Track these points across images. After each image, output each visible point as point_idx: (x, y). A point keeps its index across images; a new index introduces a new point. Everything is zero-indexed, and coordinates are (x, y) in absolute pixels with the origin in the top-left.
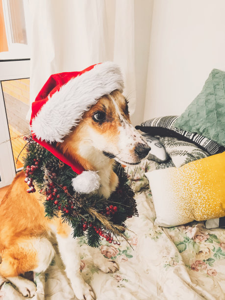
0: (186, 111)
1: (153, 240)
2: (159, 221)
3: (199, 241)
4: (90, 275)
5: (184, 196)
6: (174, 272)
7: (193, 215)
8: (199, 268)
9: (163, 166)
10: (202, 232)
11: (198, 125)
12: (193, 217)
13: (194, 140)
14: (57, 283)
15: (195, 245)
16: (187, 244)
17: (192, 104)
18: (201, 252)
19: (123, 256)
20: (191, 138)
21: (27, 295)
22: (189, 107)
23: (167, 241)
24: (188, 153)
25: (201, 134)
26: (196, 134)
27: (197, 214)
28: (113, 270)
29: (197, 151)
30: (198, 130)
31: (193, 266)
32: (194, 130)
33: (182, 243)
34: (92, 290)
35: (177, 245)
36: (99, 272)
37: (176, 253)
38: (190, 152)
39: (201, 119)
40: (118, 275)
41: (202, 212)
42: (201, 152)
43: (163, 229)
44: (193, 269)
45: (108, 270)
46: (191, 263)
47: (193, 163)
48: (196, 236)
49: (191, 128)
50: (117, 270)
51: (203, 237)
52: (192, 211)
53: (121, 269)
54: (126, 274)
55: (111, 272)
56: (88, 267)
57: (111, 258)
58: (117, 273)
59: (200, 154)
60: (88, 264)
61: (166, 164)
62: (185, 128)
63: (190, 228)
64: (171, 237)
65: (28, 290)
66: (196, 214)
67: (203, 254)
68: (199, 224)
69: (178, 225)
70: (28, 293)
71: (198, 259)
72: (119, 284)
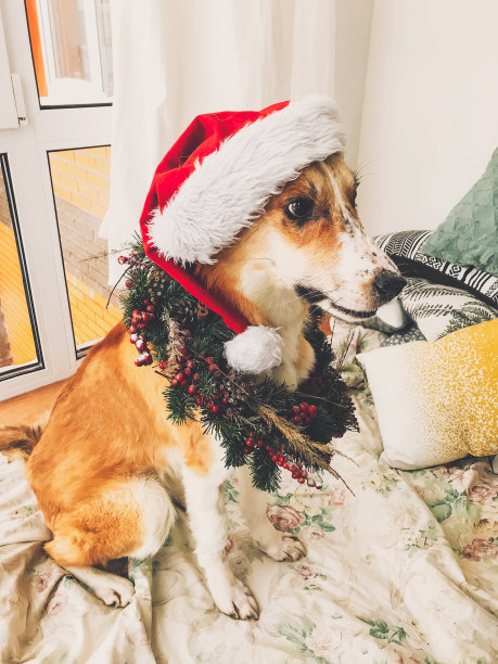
0: (449, 217)
1: (380, 494)
2: (390, 455)
3: (479, 499)
4: (245, 564)
5: (447, 403)
6: (428, 560)
7: (467, 444)
8: (481, 555)
9: (397, 341)
10: (486, 480)
11: (475, 247)
12: (465, 448)
13: (466, 282)
14: (176, 579)
15: (472, 507)
16: (452, 505)
17: (463, 203)
18: (485, 521)
19: (314, 527)
20: (460, 278)
21: (114, 603)
22: (455, 210)
23: (409, 497)
24: (454, 311)
25: (483, 268)
26: (470, 268)
27: (476, 440)
28: (294, 555)
29: (474, 306)
30: (477, 258)
31: (468, 550)
32: (467, 259)
33: (442, 503)
34: (250, 594)
35: (431, 507)
36: (264, 558)
37: (431, 521)
38: (457, 307)
39: (484, 236)
40: (306, 564)
41: (485, 436)
42: (482, 308)
43: (400, 472)
44: (469, 556)
45: (284, 555)
46: (462, 545)
47: (464, 332)
48: (473, 488)
49: (459, 256)
50: (302, 555)
51: (487, 489)
52: (464, 435)
53: (312, 554)
54: (321, 565)
55: (288, 559)
56: (240, 548)
57: (289, 530)
58: (303, 562)
59: (482, 313)
60: (240, 543)
61: (403, 336)
62: (447, 256)
63: (458, 472)
64: (417, 490)
65: (116, 593)
66: (473, 441)
67: (490, 526)
68: (479, 464)
69: (431, 464)
70: (115, 598)
71: (478, 536)
72: (308, 584)
